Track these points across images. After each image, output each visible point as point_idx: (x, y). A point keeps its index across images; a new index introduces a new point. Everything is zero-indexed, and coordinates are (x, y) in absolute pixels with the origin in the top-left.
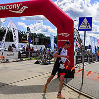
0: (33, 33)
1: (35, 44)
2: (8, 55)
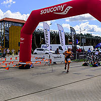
0: (80, 33)
2: (55, 58)
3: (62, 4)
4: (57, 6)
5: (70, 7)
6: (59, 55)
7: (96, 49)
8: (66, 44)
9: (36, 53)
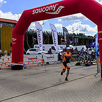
1: (74, 45)
2: (48, 58)
3: (55, 4)
4: (49, 6)
5: (62, 7)
6: (52, 55)
7: (89, 49)
8: (59, 43)
9: (28, 54)
